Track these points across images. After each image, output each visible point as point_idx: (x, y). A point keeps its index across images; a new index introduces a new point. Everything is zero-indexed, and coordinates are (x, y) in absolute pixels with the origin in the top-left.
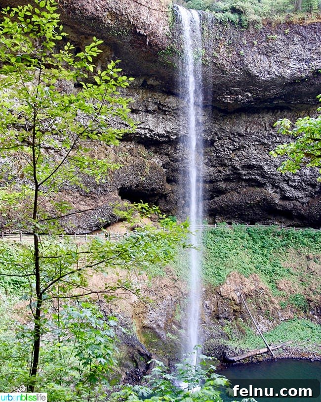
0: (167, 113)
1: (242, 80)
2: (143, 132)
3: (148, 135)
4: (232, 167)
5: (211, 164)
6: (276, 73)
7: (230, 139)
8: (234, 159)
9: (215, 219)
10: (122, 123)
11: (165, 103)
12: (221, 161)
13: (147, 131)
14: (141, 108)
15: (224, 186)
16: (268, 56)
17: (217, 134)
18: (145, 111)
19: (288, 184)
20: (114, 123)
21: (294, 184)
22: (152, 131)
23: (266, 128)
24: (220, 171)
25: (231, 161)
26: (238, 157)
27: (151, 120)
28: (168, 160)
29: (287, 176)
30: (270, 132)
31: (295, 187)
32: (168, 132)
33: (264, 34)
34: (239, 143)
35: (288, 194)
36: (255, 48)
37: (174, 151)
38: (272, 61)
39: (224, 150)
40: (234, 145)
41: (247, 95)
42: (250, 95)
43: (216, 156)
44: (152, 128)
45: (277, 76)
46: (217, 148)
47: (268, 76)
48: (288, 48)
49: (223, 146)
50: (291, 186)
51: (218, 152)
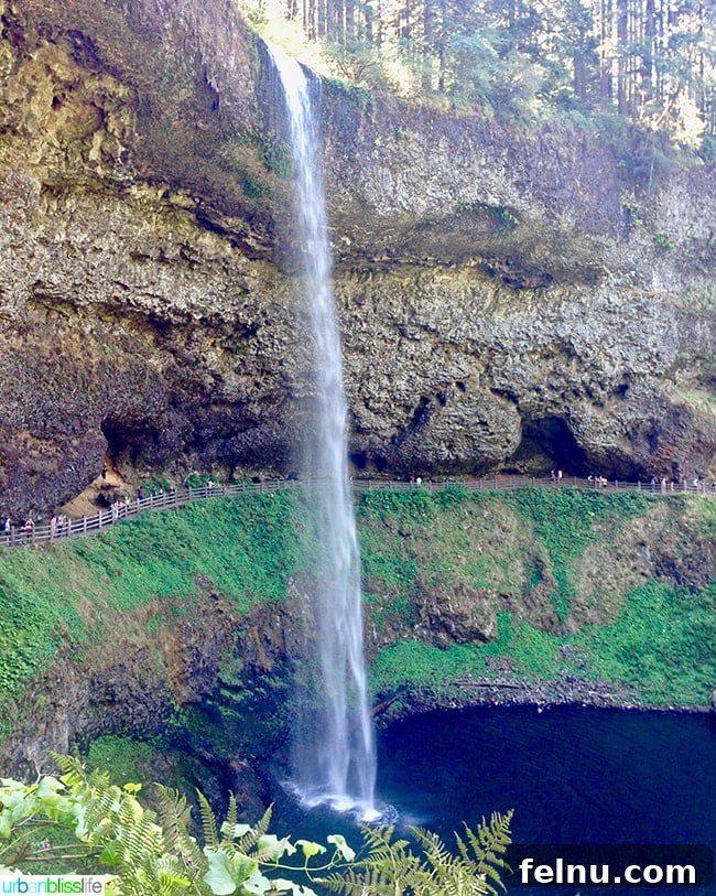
0: (195, 267)
1: (347, 212)
2: (148, 302)
3: (157, 310)
4: (282, 375)
5: (243, 371)
6: (405, 204)
7: (286, 323)
8: (287, 362)
9: (232, 472)
10: (118, 283)
11: (197, 246)
12: (264, 365)
13: (156, 301)
14: (151, 253)
15: (257, 412)
16: (394, 171)
17: (264, 314)
18: (157, 260)
19: (367, 405)
20: (102, 280)
21: (377, 405)
22: (166, 301)
23: (347, 305)
24: (257, 384)
25: (281, 364)
26: (295, 357)
27: (165, 280)
28: (173, 360)
29: (369, 393)
30: (354, 313)
31: (377, 413)
32: (192, 306)
33: (391, 127)
34: (300, 331)
35: (364, 424)
36: (376, 151)
37: (187, 344)
38: (399, 181)
39: (273, 344)
40: (290, 336)
41: (345, 242)
42: (349, 242)
43: (257, 355)
44: (167, 296)
45: (405, 210)
46: (261, 340)
47: (389, 209)
48: (427, 160)
49: (272, 337)
50: (371, 409)
51: (261, 346)
